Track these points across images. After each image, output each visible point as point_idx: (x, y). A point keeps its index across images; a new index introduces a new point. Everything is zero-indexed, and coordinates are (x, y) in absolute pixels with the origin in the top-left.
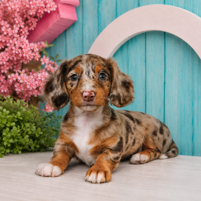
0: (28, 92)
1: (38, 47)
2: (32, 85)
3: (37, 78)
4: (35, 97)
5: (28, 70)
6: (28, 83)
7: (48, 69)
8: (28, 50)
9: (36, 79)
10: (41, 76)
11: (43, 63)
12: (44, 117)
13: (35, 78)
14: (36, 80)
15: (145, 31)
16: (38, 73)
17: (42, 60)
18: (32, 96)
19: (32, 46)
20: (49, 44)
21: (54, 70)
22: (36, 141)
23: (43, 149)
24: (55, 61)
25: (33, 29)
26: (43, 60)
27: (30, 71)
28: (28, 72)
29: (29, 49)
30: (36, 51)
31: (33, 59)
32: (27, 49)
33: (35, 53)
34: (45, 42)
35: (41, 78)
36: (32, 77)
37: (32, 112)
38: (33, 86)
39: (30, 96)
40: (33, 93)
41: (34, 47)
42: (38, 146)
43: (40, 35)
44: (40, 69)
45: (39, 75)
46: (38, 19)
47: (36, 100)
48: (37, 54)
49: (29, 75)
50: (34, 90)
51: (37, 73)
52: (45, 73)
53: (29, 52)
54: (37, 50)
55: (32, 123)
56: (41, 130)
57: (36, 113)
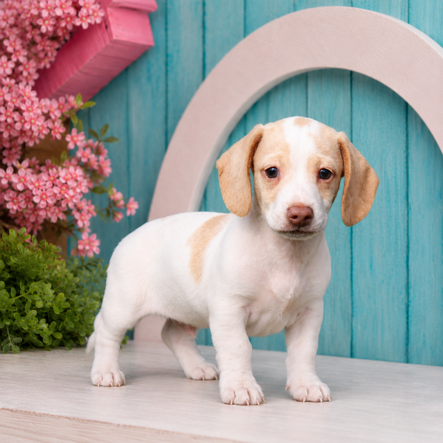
0: (36, 213)
1: (61, 107)
2: (44, 196)
3: (57, 181)
4: (53, 223)
5: (38, 162)
6: (36, 191)
7: (84, 160)
8: (35, 114)
9: (54, 182)
10: (66, 175)
11: (71, 146)
12: (75, 269)
13: (52, 178)
14: (53, 185)
15: (305, 70)
16: (60, 168)
17: (68, 138)
18: (47, 222)
19: (45, 106)
20: (84, 101)
21: (98, 161)
22: (54, 323)
23: (71, 341)
24: (100, 142)
25: (48, 66)
26: (72, 138)
27: (41, 165)
28: (37, 167)
29: (39, 111)
30: (55, 116)
31: (49, 135)
32: (34, 111)
33: (53, 122)
34: (77, 97)
35: (67, 180)
36: (44, 177)
37: (46, 258)
38: (47, 197)
39: (41, 221)
40: (47, 214)
41: (51, 107)
42: (59, 336)
43: (65, 81)
44: (64, 160)
45: (62, 173)
46: (59, 42)
47: (56, 229)
48: (58, 124)
49: (40, 172)
50: (50, 207)
51: (57, 169)
52: (75, 170)
53: (39, 119)
54: (58, 114)
55: (46, 283)
56: (65, 298)
57: (54, 258)
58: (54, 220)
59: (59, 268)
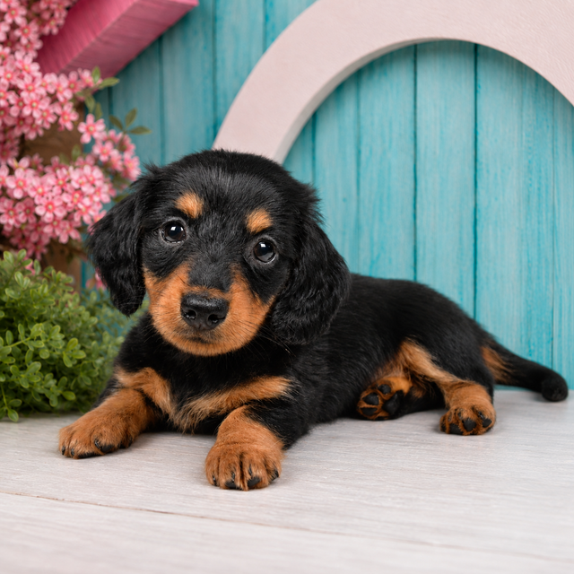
0: (39, 229)
1: (72, 86)
2: (50, 207)
3: (68, 185)
4: (63, 245)
5: (41, 160)
6: (39, 199)
7: (103, 158)
8: (37, 95)
9: (64, 188)
10: (81, 177)
11: (86, 139)
12: (92, 306)
13: (61, 182)
14: (63, 191)
15: (413, 41)
16: (71, 168)
17: (82, 128)
18: (54, 242)
19: (51, 84)
20: (103, 77)
21: (122, 160)
22: (65, 379)
24: (125, 133)
25: (55, 31)
26: (88, 130)
27: (45, 165)
28: (40, 167)
29: (42, 92)
30: (65, 98)
31: (56, 125)
32: (37, 91)
33: (62, 106)
34: (94, 71)
35: (81, 185)
36: (50, 180)
37: (53, 291)
38: (54, 208)
39: (46, 241)
40: (54, 232)
41: (59, 85)
42: (72, 396)
43: (77, 52)
44: (76, 158)
45: (75, 175)
47: (67, 252)
48: (68, 108)
49: (44, 173)
50: (59, 222)
51: (67, 170)
52: (92, 171)
53: (43, 101)
54: (68, 94)
55: (54, 325)
56: (79, 346)
57: (64, 291)
58: (64, 240)
59: (70, 304)
